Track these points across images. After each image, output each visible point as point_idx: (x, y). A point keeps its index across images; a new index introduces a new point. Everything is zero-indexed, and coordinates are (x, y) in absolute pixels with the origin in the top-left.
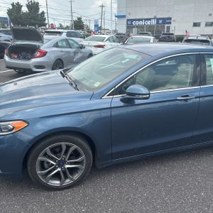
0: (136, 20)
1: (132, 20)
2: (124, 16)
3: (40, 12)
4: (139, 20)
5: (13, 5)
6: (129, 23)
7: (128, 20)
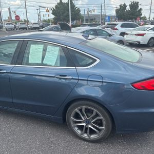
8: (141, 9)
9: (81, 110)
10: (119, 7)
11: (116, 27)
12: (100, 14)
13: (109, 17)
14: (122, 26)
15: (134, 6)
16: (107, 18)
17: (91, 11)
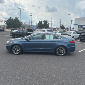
0: (82, 25)
2: (77, 24)
4: (83, 25)
6: (79, 26)
8: (49, 24)
9: (59, 49)
10: (39, 22)
11: (45, 31)
13: (34, 26)
16: (33, 27)
17: (24, 23)
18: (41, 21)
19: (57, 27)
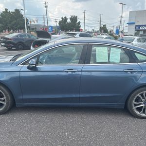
1: (139, 26)
3: (78, 22)
5: (62, 18)
6: (137, 28)
7: (136, 26)
8: (79, 23)
12: (43, 24)
13: (52, 27)
14: (81, 35)
15: (74, 19)
16: (50, 29)
17: (34, 21)
18: (65, 18)
19: (93, 30)
